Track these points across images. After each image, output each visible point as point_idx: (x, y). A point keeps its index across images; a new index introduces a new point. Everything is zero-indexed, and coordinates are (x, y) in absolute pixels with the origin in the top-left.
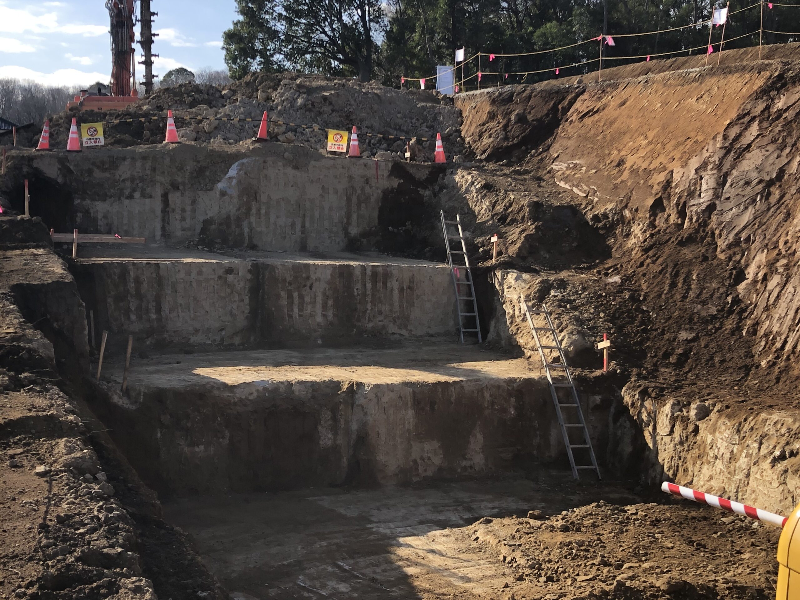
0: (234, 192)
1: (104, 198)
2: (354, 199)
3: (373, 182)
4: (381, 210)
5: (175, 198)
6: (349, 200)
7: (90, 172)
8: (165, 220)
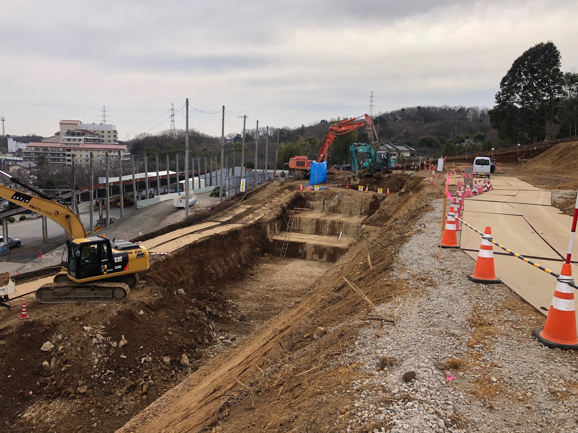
0: (336, 201)
1: (312, 201)
2: (363, 203)
3: (368, 199)
4: (370, 206)
5: (326, 201)
6: (362, 204)
7: (310, 195)
8: (323, 206)
